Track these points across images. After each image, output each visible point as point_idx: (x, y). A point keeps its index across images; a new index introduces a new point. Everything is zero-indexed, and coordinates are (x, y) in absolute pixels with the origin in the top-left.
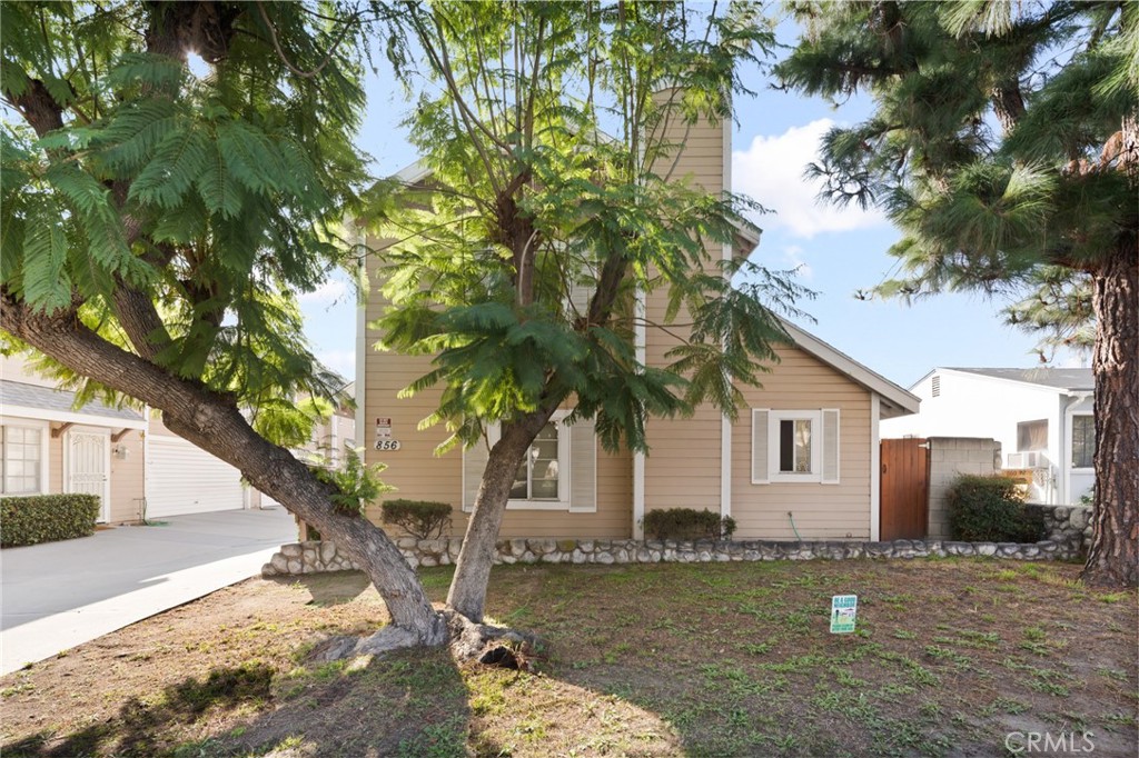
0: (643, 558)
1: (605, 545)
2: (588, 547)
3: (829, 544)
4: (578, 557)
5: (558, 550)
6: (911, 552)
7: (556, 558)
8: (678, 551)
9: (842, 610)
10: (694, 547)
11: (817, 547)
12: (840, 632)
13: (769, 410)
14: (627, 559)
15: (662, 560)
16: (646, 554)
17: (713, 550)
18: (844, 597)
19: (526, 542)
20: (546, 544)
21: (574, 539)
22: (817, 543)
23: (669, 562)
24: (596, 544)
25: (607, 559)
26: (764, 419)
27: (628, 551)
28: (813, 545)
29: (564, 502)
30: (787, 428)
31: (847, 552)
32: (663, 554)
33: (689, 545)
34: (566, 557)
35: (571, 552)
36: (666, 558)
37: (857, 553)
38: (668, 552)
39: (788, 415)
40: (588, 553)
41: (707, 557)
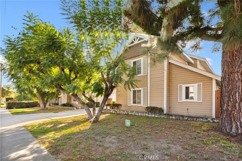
0: (143, 115)
1: (137, 112)
2: (135, 112)
3: (179, 116)
4: (133, 114)
5: (131, 112)
6: (202, 120)
7: (130, 114)
8: (148, 114)
9: (127, 122)
10: (151, 114)
11: (176, 116)
12: (127, 126)
13: (182, 85)
14: (140, 115)
15: (146, 116)
16: (143, 114)
17: (155, 115)
18: (128, 120)
19: (127, 111)
20: (129, 111)
21: (133, 111)
22: (177, 115)
23: (147, 116)
24: (136, 112)
25: (137, 114)
26: (181, 87)
27: (141, 113)
28: (175, 116)
29: (142, 105)
30: (187, 89)
31: (184, 118)
32: (146, 114)
33: (150, 113)
34: (131, 114)
35: (132, 113)
36: (146, 115)
37: (186, 118)
38: (147, 114)
39: (187, 85)
40: (135, 113)
41: (153, 116)
